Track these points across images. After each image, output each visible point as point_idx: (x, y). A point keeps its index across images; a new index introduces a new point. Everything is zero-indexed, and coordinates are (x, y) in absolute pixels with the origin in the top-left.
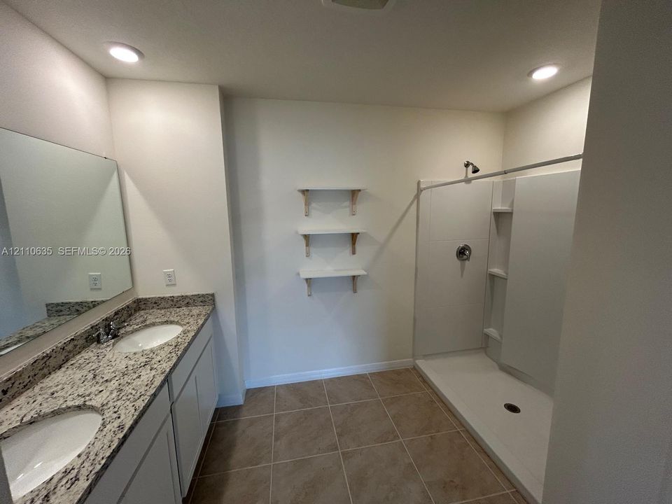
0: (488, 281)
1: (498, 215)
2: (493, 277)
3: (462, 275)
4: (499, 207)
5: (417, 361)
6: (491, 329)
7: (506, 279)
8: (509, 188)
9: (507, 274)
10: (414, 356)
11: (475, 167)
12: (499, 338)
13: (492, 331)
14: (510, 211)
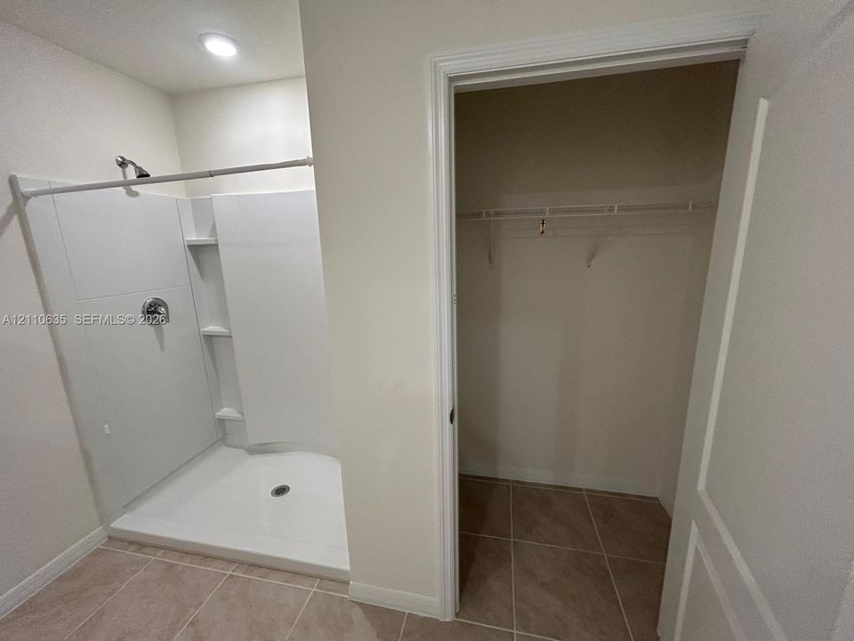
0: (204, 345)
1: (196, 250)
2: (209, 338)
3: (162, 348)
4: (194, 237)
5: (112, 525)
6: (225, 409)
7: (230, 337)
8: (202, 210)
9: (229, 329)
10: (104, 519)
11: (138, 169)
12: (240, 416)
13: (227, 412)
14: (214, 243)
